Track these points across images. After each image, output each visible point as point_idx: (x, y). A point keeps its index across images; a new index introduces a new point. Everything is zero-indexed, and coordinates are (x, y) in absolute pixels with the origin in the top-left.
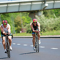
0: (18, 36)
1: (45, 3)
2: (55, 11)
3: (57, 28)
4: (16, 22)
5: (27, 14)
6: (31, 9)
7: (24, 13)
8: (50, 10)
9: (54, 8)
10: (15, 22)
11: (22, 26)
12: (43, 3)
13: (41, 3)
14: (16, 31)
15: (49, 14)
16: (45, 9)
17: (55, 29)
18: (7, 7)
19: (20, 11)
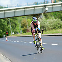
0: (25, 35)
1: (45, 8)
2: (54, 14)
3: (56, 28)
4: (23, 23)
5: (31, 17)
6: (34, 13)
7: (28, 16)
8: (49, 13)
9: (53, 11)
10: (21, 24)
11: (28, 27)
12: (44, 7)
13: (42, 7)
14: (22, 31)
15: (49, 16)
16: (46, 12)
17: (54, 29)
18: (15, 12)
19: (25, 15)
